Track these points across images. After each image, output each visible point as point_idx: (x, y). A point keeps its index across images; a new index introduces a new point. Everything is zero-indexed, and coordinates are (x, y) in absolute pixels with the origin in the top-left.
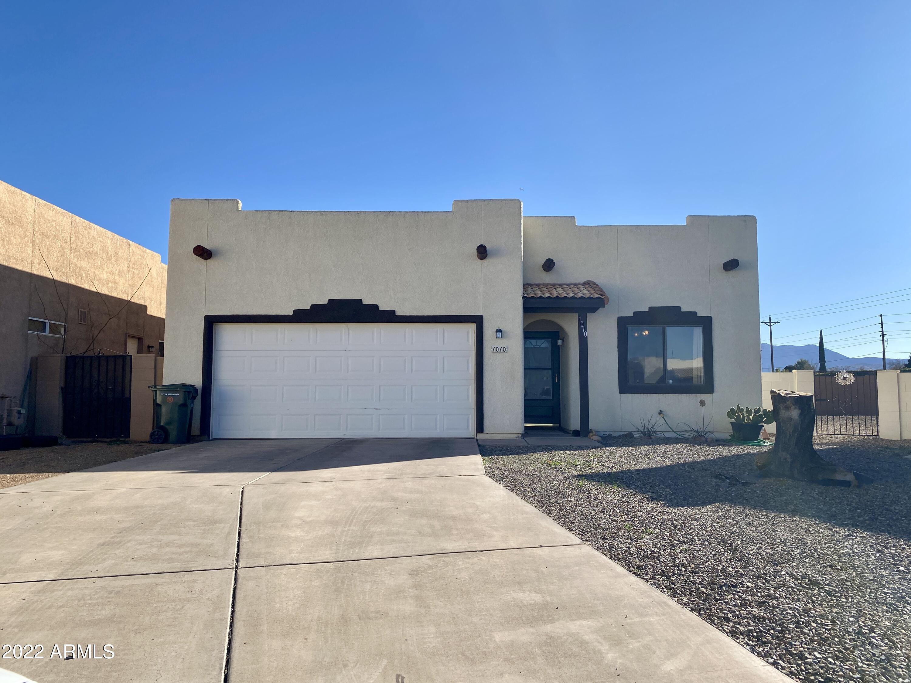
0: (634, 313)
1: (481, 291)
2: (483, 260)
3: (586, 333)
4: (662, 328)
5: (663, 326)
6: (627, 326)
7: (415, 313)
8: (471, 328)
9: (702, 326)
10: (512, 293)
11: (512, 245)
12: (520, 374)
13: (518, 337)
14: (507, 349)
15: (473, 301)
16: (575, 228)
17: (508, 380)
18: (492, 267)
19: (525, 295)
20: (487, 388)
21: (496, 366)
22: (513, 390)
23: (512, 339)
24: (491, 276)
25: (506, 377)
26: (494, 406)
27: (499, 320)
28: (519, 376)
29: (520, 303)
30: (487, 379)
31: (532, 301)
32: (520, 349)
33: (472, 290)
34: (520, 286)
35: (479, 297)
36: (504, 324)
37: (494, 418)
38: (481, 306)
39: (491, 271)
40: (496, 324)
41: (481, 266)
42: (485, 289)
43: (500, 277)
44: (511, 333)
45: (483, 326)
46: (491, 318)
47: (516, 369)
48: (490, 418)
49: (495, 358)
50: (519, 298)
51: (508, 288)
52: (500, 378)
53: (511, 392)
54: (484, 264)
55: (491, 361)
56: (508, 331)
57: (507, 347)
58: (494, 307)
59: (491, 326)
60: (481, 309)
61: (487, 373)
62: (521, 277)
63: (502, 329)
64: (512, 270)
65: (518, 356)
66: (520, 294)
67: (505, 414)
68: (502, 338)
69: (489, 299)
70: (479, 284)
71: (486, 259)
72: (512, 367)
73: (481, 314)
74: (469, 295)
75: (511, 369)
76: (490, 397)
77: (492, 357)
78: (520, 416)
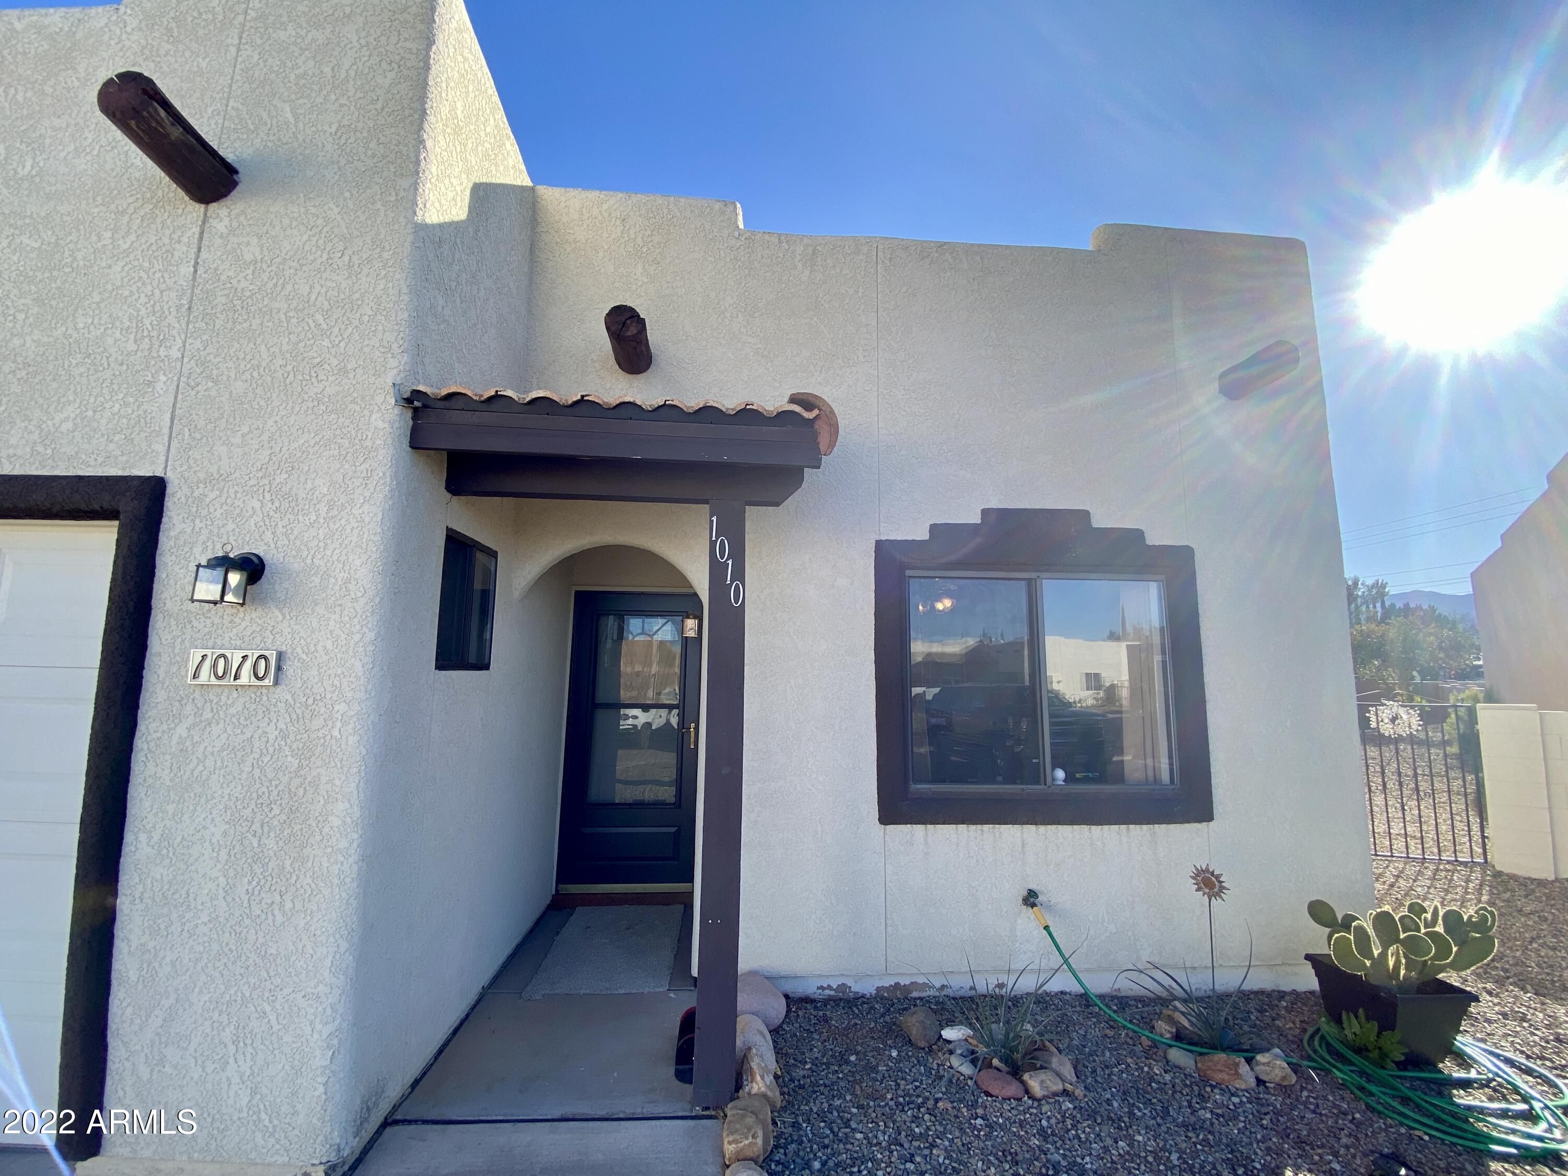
0: (934, 528)
1: (175, 353)
2: (213, 206)
3: (737, 588)
4: (1027, 583)
6: (909, 573)
8: (97, 541)
9: (1163, 577)
10: (346, 372)
11: (373, 145)
12: (341, 806)
13: (355, 600)
14: (279, 668)
15: (126, 405)
16: (736, 234)
17: (271, 844)
18: (255, 241)
19: (421, 388)
20: (140, 888)
21: (209, 763)
22: (288, 905)
23: (320, 610)
24: (244, 284)
25: (256, 826)
26: (172, 1000)
27: (257, 505)
28: (336, 822)
29: (380, 424)
30: (143, 837)
31: (456, 417)
32: (358, 665)
33: (131, 346)
34: (389, 337)
35: (159, 386)
36: (280, 530)
37: (168, 1069)
38: (166, 431)
39: (248, 257)
40: (231, 526)
41: (196, 230)
42: (198, 344)
43: (289, 287)
44: (317, 580)
45: (162, 538)
46: (212, 495)
47: (324, 779)
48: (144, 1072)
49: (208, 715)
50: (379, 399)
51: (326, 343)
52: (225, 833)
53: (279, 918)
54: (213, 222)
55: (181, 731)
56: (296, 566)
57: (280, 656)
58: (237, 440)
59: (203, 538)
60: (161, 448)
61: (147, 804)
62: (406, 298)
63: (267, 559)
64: (355, 259)
65: (341, 707)
66: (389, 378)
67: (232, 1049)
68: (262, 601)
69: (213, 393)
70: (171, 319)
71: (227, 201)
72: (300, 767)
73: (159, 473)
74: (108, 374)
75: (296, 781)
76: (151, 944)
77: (189, 709)
78: (321, 1059)
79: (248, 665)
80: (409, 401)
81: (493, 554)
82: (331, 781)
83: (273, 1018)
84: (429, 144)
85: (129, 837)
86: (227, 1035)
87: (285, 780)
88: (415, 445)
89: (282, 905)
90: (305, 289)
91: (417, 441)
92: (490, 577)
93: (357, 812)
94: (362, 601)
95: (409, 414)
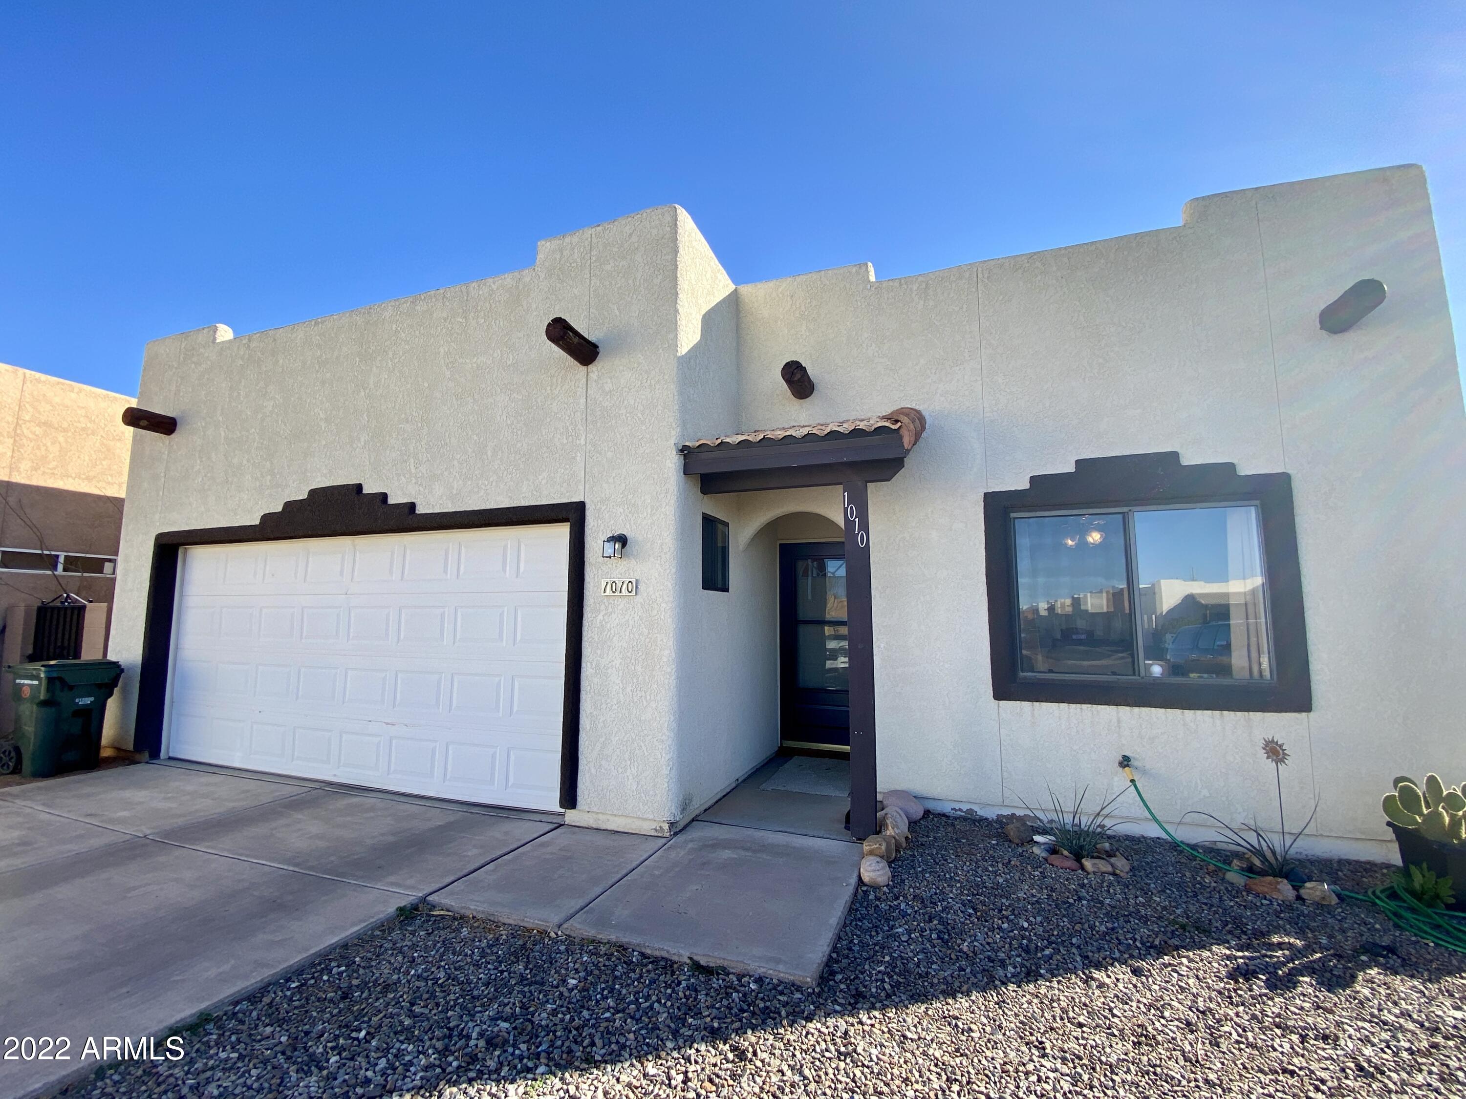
0: (1033, 479)
1: (583, 442)
2: (590, 366)
4: (1120, 516)
5: (1125, 509)
6: (1013, 515)
7: (450, 505)
8: (562, 532)
9: (1257, 502)
10: (654, 441)
11: (655, 318)
12: (667, 652)
13: (665, 553)
14: (637, 587)
15: (567, 469)
16: (869, 287)
17: (639, 668)
18: (609, 380)
19: (687, 444)
20: (589, 688)
21: (613, 632)
22: (648, 697)
23: (652, 559)
24: (607, 403)
25: (633, 661)
26: (603, 739)
27: (622, 510)
28: (665, 660)
29: (670, 465)
30: (589, 664)
31: (704, 456)
32: (670, 585)
33: (565, 441)
34: (671, 419)
35: (578, 458)
36: (632, 522)
37: (603, 770)
38: (583, 479)
39: (607, 389)
40: (612, 522)
41: (585, 380)
42: (592, 437)
43: (626, 402)
44: (649, 544)
45: (586, 529)
46: (603, 508)
47: (659, 639)
48: (593, 771)
49: (610, 610)
50: (669, 452)
51: (644, 428)
52: (621, 664)
53: (645, 703)
54: (591, 375)
55: (600, 617)
56: (640, 539)
57: (637, 581)
58: (611, 480)
59: (602, 528)
60: (581, 488)
61: (589, 650)
62: (676, 397)
63: (628, 535)
64: (653, 382)
65: (664, 605)
66: (672, 441)
67: (629, 762)
68: (628, 556)
69: (600, 459)
70: (579, 426)
71: (596, 362)
72: (649, 633)
73: (582, 500)
74: (557, 455)
75: (648, 640)
76: (595, 713)
77: (603, 607)
78: (665, 771)
79: (625, 586)
80: (682, 451)
81: (726, 525)
82: (662, 640)
83: (644, 749)
84: (680, 310)
85: (583, 665)
86: (627, 756)
87: (643, 639)
88: (685, 473)
89: (646, 697)
90: (632, 402)
91: (687, 471)
92: (726, 538)
93: (673, 655)
94: (669, 554)
95: (682, 458)
